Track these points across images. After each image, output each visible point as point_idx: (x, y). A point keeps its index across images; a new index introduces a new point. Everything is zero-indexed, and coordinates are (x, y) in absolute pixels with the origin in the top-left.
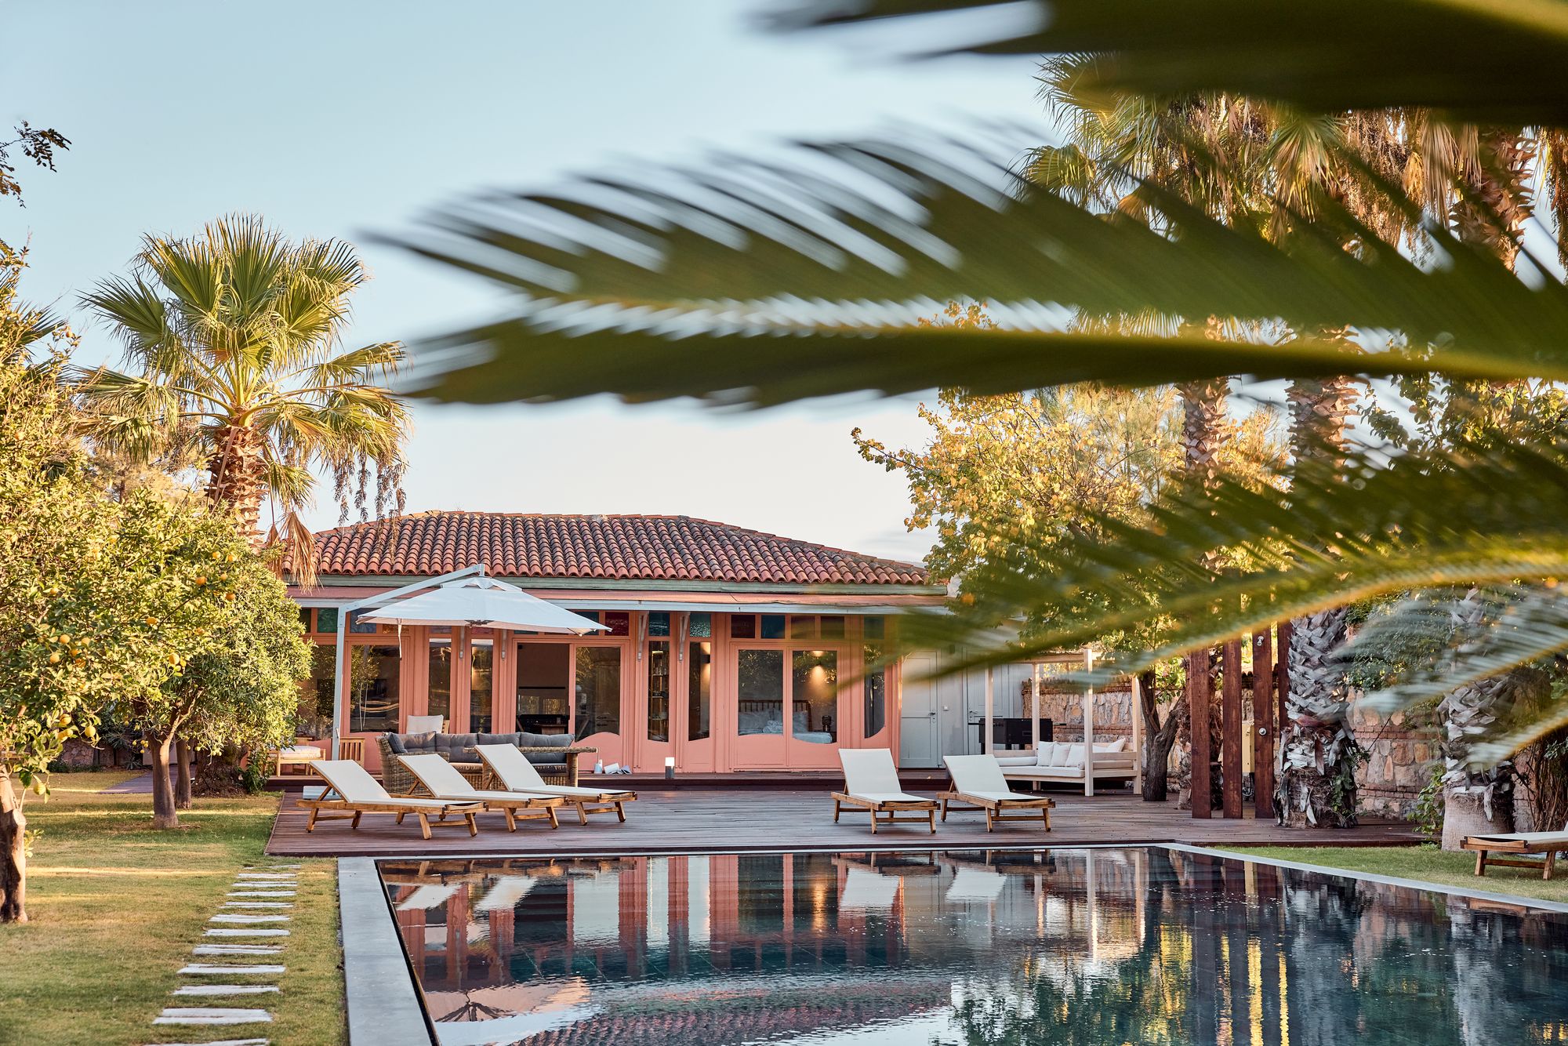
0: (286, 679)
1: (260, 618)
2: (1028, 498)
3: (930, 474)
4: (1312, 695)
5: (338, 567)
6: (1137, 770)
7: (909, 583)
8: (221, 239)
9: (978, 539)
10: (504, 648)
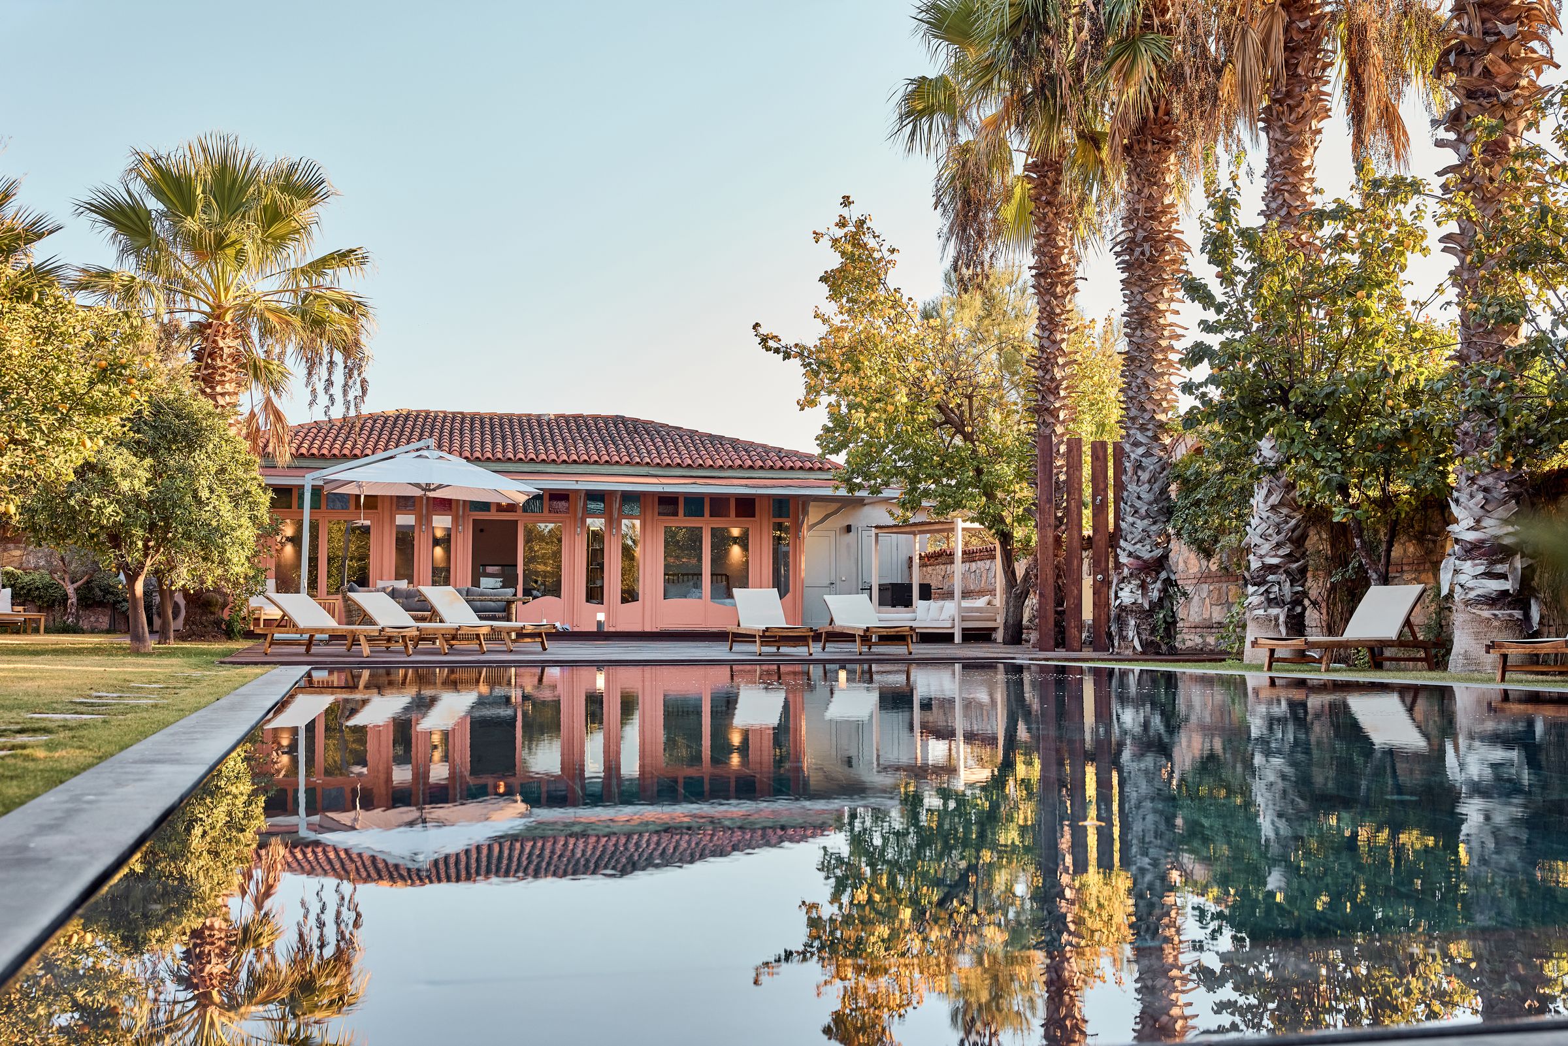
0: (245, 521)
1: (222, 470)
2: (904, 381)
3: (821, 363)
4: (1140, 541)
5: (315, 451)
6: (1000, 621)
7: (811, 469)
8: (201, 154)
9: (858, 415)
10: (461, 522)
